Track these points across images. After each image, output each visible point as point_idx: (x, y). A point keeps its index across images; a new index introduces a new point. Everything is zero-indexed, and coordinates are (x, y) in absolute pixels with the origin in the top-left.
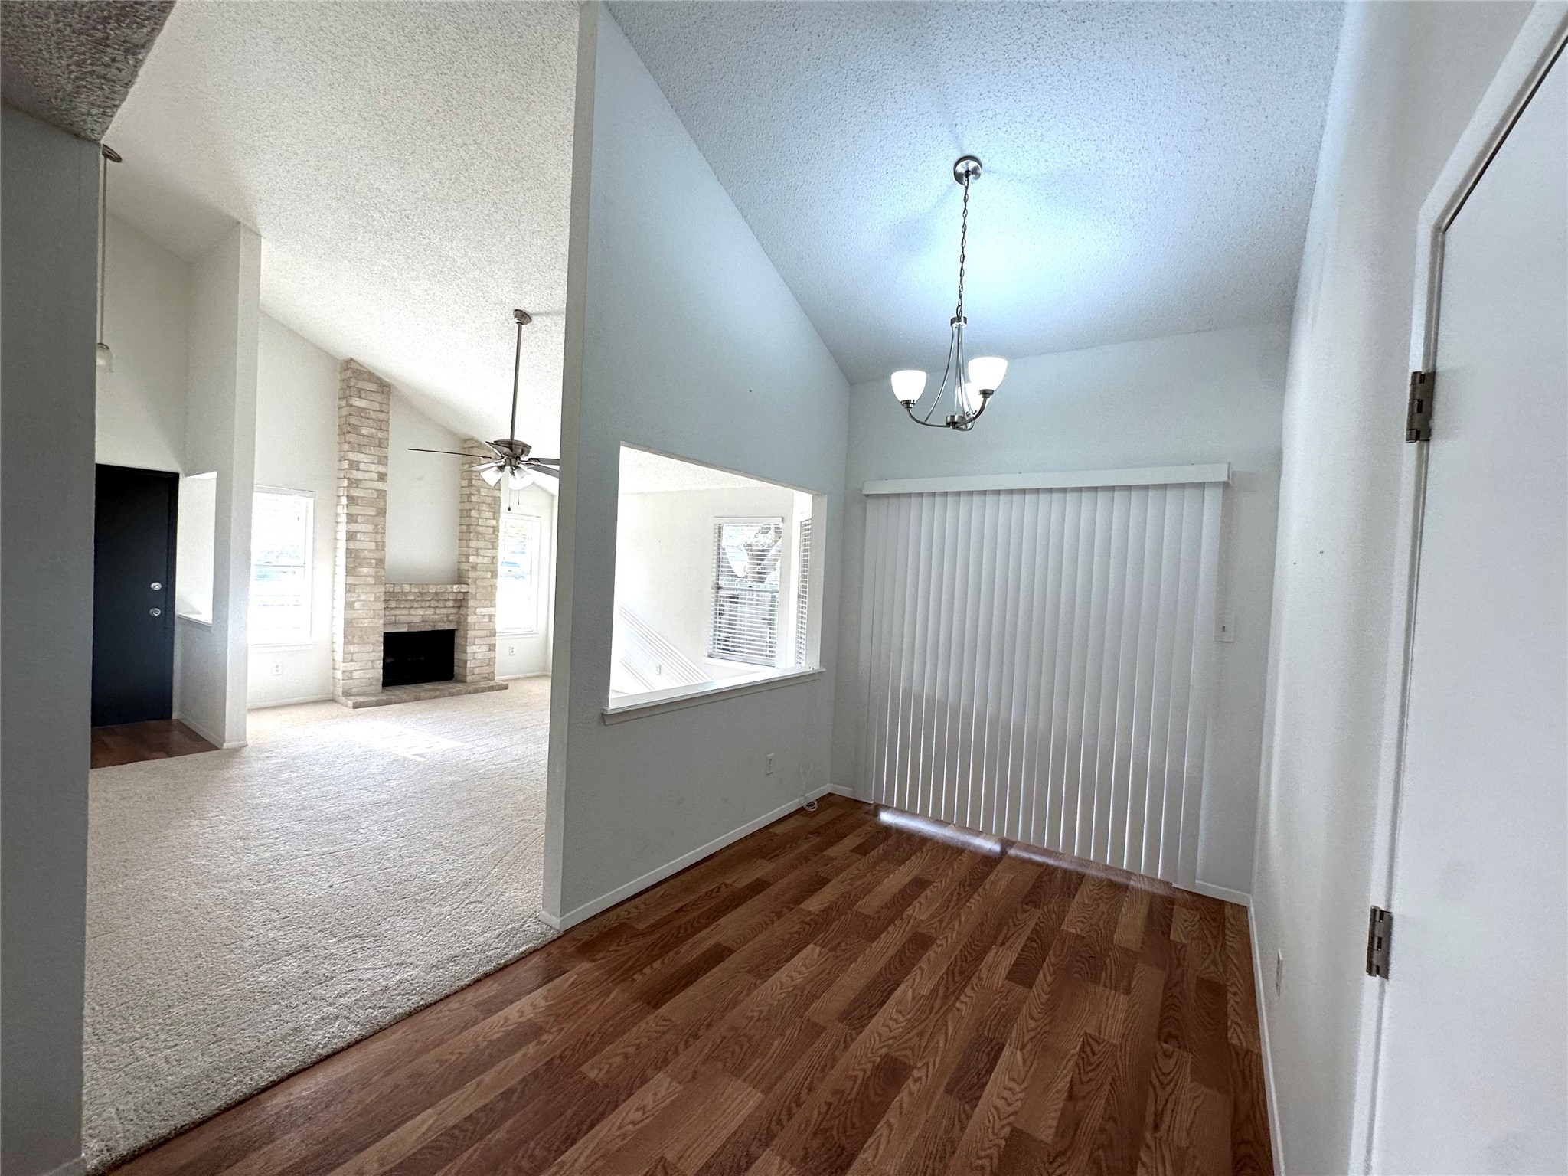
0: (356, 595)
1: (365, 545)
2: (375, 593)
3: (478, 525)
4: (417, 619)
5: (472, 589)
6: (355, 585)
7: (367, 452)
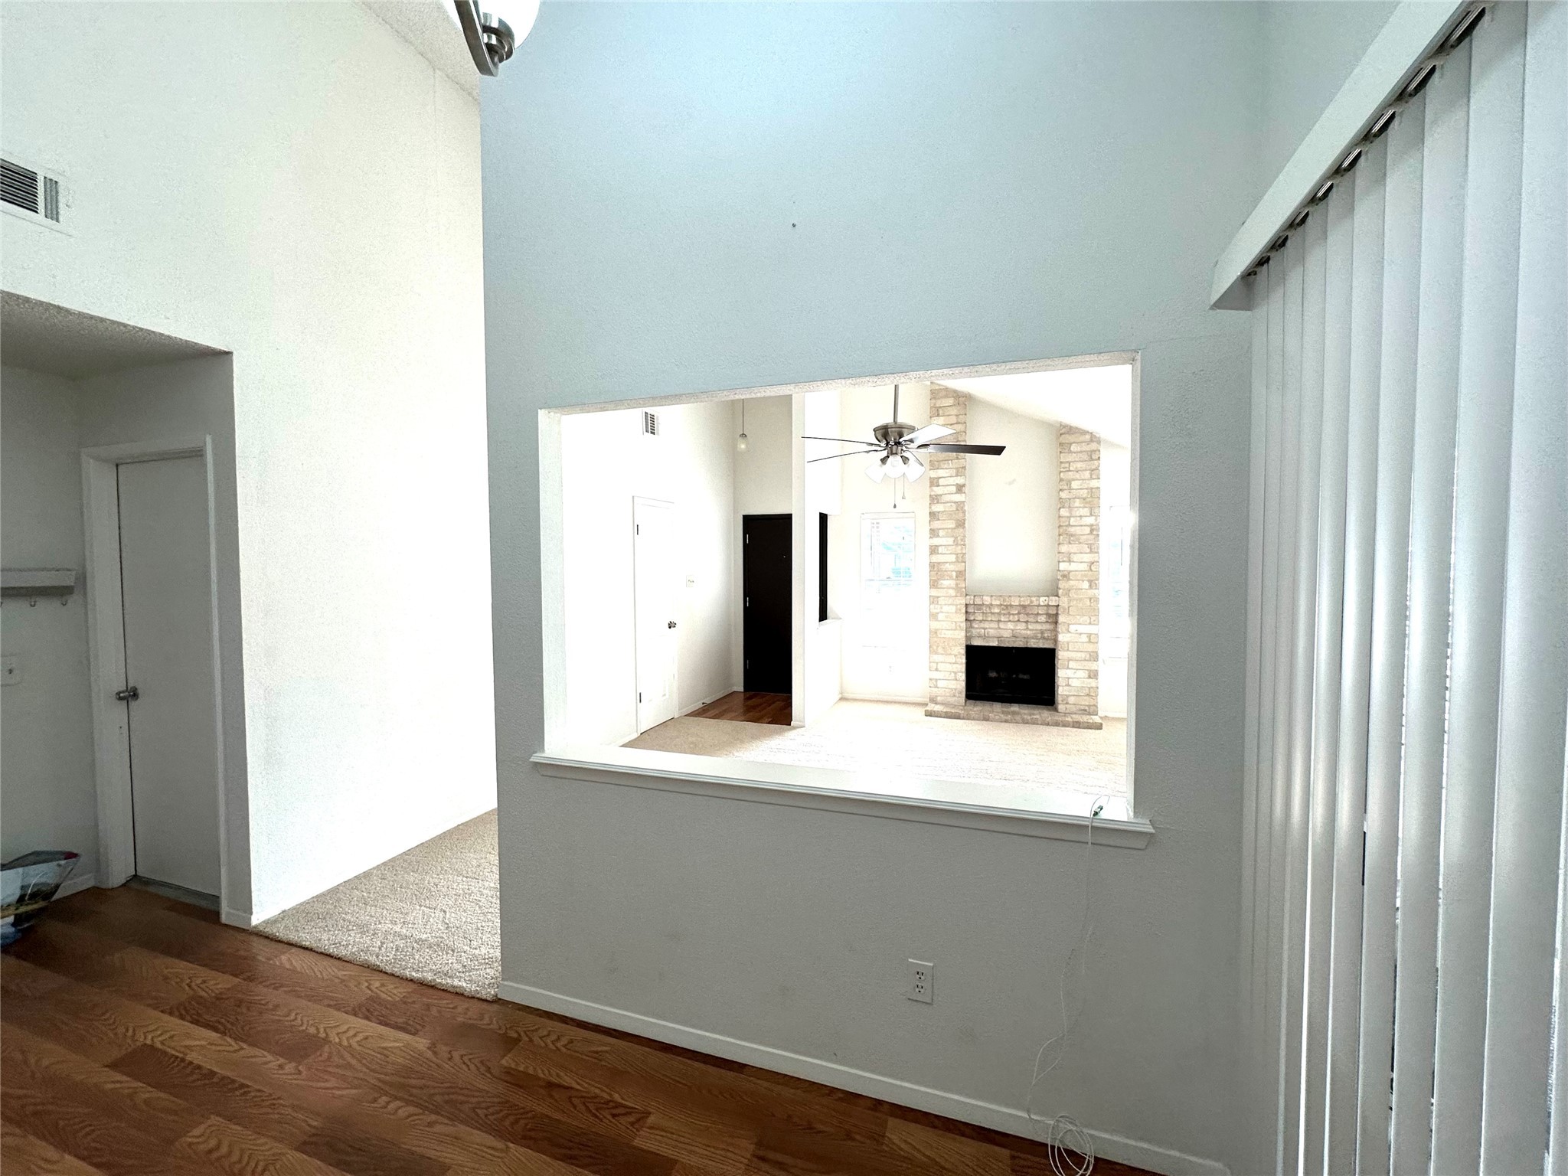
0: (939, 606)
1: (947, 558)
2: (957, 605)
3: (1069, 525)
4: (1006, 634)
5: (1063, 602)
6: (938, 597)
7: (946, 466)
